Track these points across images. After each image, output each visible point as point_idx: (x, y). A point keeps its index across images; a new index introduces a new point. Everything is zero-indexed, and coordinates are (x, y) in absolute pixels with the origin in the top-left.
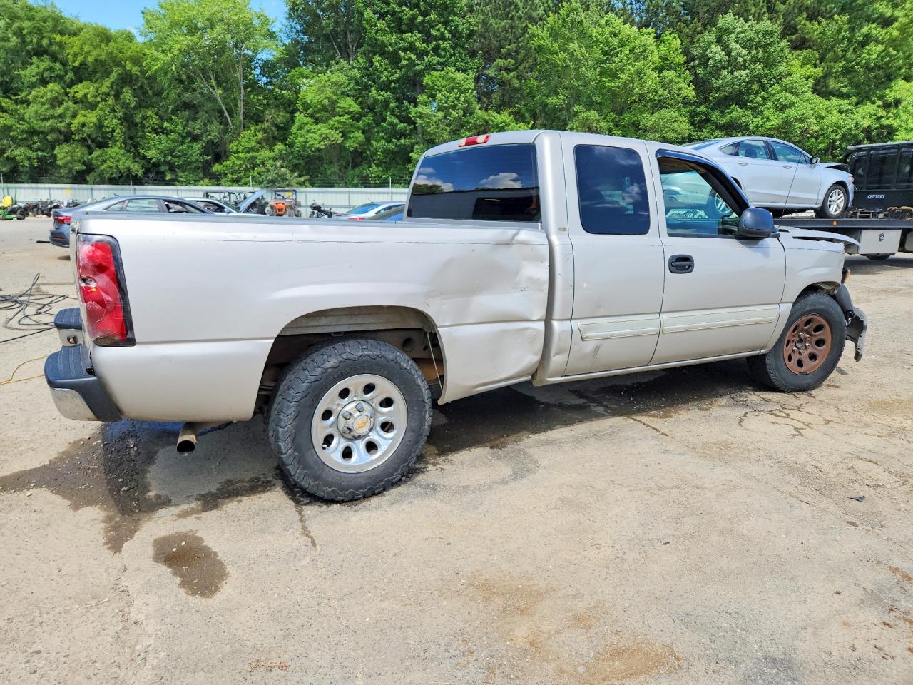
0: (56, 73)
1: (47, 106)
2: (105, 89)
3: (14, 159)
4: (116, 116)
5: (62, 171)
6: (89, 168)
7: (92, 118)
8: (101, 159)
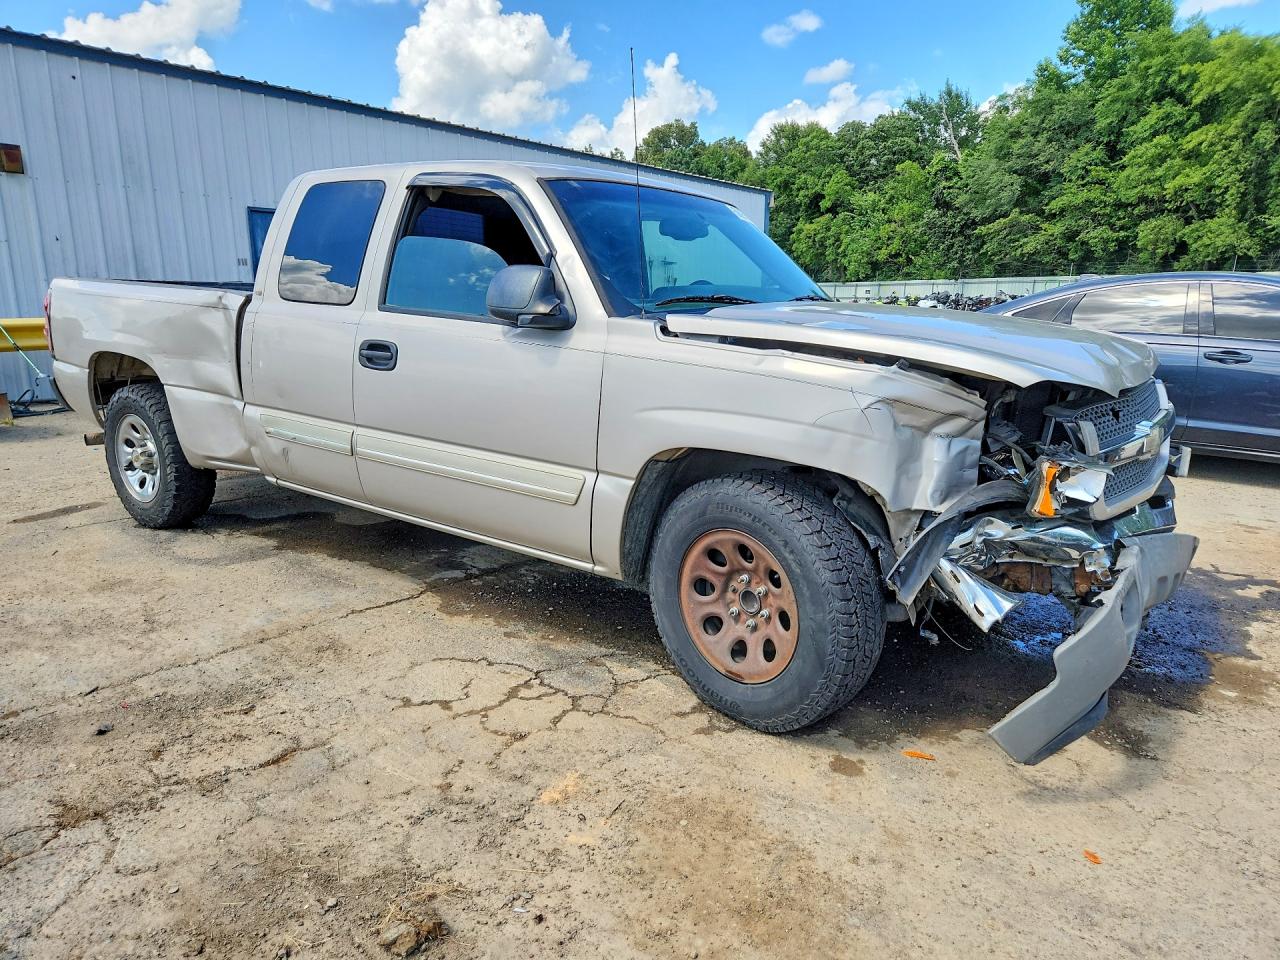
0: (1174, 120)
1: (1146, 167)
2: (1231, 132)
3: (1086, 243)
4: (1237, 170)
5: (1141, 255)
6: (1182, 248)
7: (1195, 175)
8: (1195, 235)
